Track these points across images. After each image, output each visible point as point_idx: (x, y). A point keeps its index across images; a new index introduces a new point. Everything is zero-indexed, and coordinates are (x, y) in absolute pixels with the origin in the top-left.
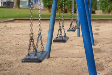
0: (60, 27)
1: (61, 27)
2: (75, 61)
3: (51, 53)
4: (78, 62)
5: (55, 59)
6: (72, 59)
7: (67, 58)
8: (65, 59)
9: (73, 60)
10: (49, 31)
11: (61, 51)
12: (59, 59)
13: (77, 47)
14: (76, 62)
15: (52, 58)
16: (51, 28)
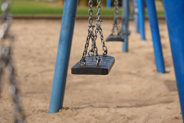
0: (91, 29)
1: (95, 29)
2: (129, 119)
3: (66, 91)
4: (137, 120)
5: (75, 113)
6: (119, 110)
7: (106, 109)
8: (102, 112)
9: (122, 115)
10: (61, 40)
11: (90, 86)
12: (85, 113)
13: (125, 77)
14: (131, 119)
15: (69, 111)
16: (65, 32)
